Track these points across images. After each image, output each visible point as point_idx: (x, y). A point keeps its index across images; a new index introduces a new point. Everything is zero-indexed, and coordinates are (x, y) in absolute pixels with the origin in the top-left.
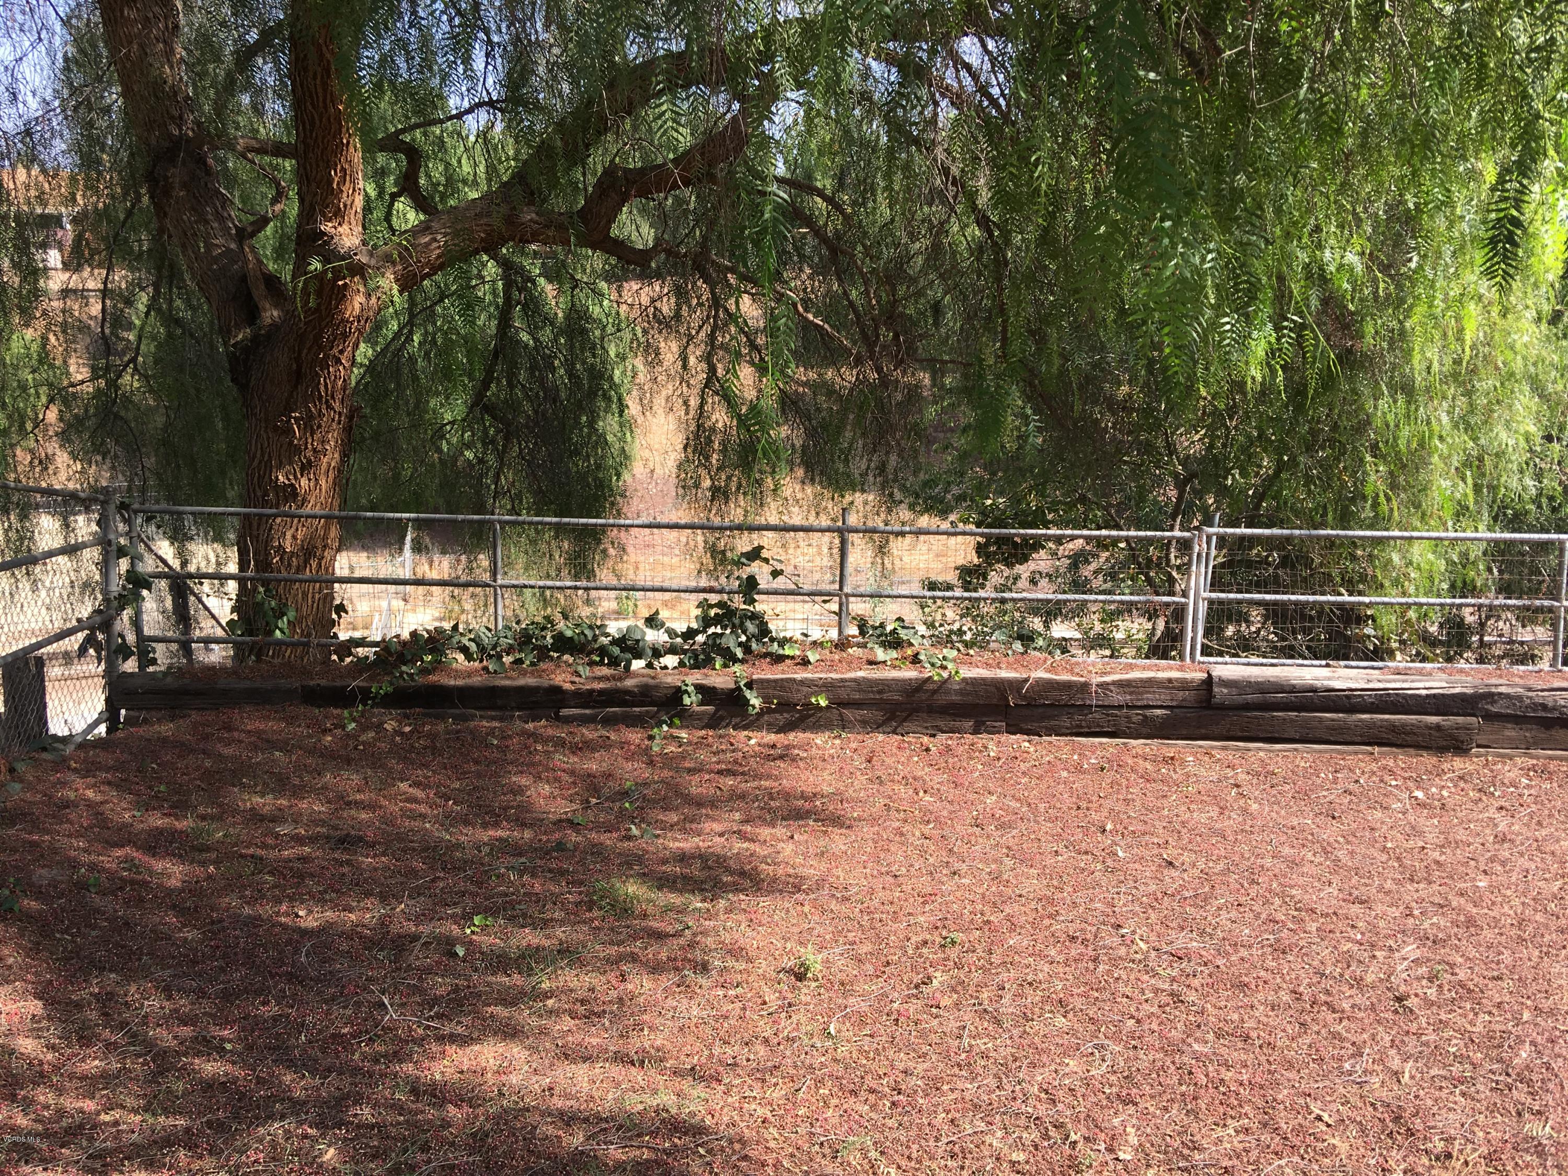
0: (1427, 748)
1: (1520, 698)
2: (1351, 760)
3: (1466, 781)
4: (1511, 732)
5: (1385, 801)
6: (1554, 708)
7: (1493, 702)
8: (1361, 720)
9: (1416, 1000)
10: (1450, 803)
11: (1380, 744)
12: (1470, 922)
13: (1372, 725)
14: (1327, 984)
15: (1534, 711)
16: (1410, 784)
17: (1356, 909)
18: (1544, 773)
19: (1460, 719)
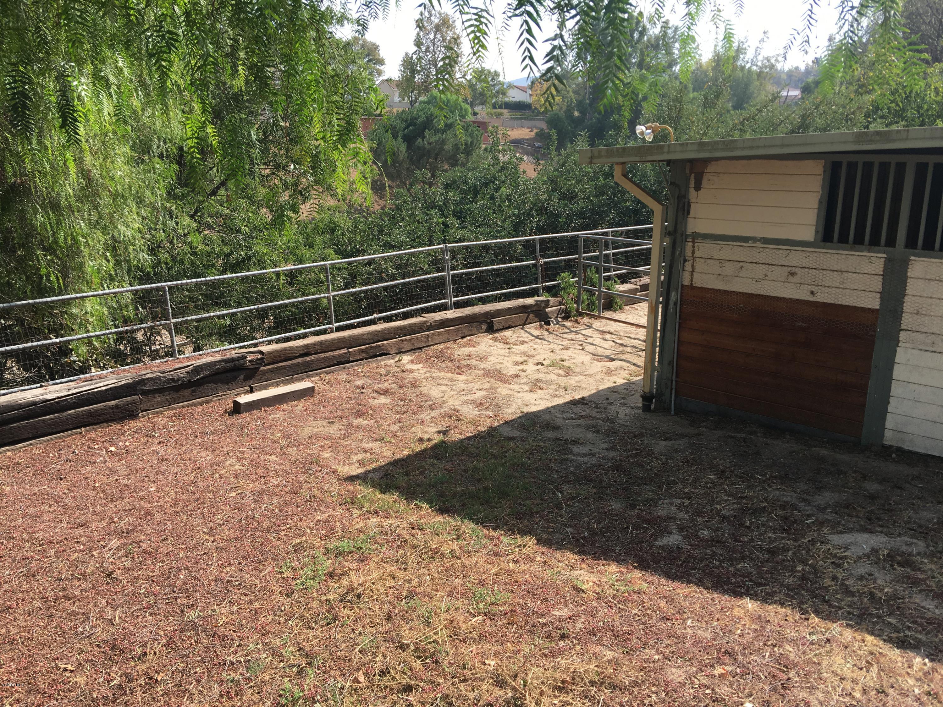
0: (113, 420)
1: (159, 378)
2: (68, 441)
3: (138, 433)
4: (159, 399)
5: (92, 459)
6: (178, 380)
7: (145, 384)
8: (69, 415)
9: (118, 572)
10: (131, 449)
11: (85, 426)
12: (148, 513)
13: (77, 415)
14: (63, 584)
15: (168, 383)
16: (107, 444)
17: (80, 531)
18: (181, 416)
19: (128, 399)
